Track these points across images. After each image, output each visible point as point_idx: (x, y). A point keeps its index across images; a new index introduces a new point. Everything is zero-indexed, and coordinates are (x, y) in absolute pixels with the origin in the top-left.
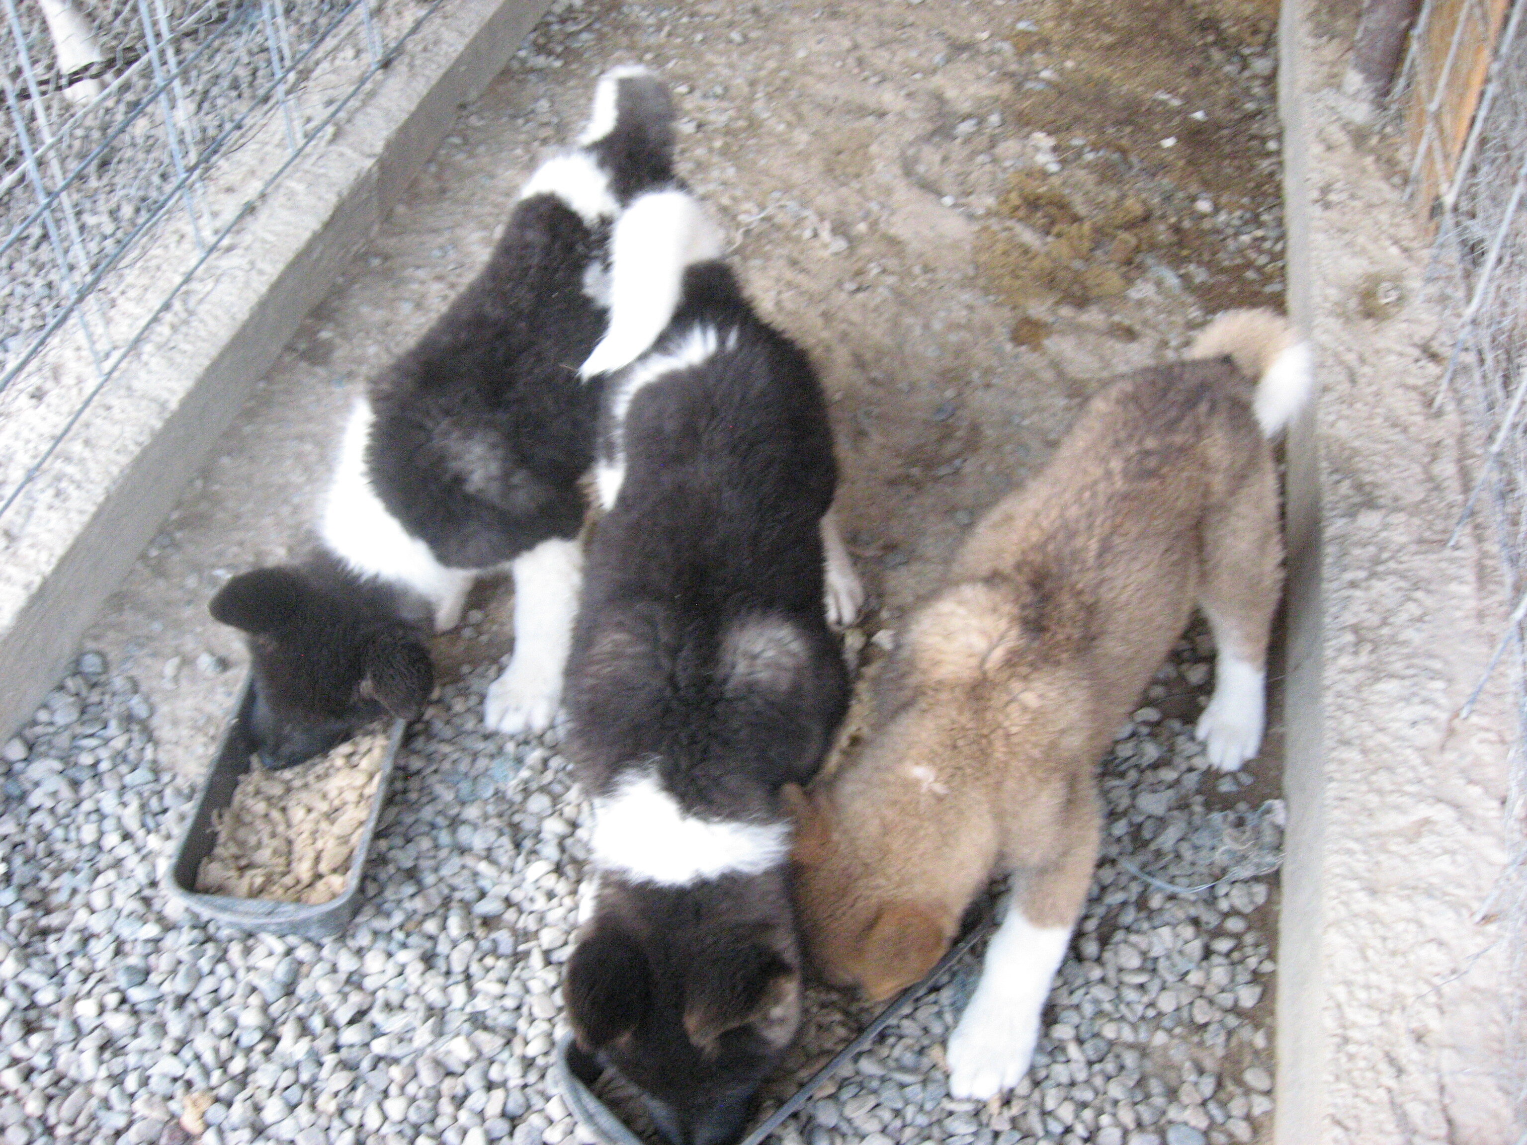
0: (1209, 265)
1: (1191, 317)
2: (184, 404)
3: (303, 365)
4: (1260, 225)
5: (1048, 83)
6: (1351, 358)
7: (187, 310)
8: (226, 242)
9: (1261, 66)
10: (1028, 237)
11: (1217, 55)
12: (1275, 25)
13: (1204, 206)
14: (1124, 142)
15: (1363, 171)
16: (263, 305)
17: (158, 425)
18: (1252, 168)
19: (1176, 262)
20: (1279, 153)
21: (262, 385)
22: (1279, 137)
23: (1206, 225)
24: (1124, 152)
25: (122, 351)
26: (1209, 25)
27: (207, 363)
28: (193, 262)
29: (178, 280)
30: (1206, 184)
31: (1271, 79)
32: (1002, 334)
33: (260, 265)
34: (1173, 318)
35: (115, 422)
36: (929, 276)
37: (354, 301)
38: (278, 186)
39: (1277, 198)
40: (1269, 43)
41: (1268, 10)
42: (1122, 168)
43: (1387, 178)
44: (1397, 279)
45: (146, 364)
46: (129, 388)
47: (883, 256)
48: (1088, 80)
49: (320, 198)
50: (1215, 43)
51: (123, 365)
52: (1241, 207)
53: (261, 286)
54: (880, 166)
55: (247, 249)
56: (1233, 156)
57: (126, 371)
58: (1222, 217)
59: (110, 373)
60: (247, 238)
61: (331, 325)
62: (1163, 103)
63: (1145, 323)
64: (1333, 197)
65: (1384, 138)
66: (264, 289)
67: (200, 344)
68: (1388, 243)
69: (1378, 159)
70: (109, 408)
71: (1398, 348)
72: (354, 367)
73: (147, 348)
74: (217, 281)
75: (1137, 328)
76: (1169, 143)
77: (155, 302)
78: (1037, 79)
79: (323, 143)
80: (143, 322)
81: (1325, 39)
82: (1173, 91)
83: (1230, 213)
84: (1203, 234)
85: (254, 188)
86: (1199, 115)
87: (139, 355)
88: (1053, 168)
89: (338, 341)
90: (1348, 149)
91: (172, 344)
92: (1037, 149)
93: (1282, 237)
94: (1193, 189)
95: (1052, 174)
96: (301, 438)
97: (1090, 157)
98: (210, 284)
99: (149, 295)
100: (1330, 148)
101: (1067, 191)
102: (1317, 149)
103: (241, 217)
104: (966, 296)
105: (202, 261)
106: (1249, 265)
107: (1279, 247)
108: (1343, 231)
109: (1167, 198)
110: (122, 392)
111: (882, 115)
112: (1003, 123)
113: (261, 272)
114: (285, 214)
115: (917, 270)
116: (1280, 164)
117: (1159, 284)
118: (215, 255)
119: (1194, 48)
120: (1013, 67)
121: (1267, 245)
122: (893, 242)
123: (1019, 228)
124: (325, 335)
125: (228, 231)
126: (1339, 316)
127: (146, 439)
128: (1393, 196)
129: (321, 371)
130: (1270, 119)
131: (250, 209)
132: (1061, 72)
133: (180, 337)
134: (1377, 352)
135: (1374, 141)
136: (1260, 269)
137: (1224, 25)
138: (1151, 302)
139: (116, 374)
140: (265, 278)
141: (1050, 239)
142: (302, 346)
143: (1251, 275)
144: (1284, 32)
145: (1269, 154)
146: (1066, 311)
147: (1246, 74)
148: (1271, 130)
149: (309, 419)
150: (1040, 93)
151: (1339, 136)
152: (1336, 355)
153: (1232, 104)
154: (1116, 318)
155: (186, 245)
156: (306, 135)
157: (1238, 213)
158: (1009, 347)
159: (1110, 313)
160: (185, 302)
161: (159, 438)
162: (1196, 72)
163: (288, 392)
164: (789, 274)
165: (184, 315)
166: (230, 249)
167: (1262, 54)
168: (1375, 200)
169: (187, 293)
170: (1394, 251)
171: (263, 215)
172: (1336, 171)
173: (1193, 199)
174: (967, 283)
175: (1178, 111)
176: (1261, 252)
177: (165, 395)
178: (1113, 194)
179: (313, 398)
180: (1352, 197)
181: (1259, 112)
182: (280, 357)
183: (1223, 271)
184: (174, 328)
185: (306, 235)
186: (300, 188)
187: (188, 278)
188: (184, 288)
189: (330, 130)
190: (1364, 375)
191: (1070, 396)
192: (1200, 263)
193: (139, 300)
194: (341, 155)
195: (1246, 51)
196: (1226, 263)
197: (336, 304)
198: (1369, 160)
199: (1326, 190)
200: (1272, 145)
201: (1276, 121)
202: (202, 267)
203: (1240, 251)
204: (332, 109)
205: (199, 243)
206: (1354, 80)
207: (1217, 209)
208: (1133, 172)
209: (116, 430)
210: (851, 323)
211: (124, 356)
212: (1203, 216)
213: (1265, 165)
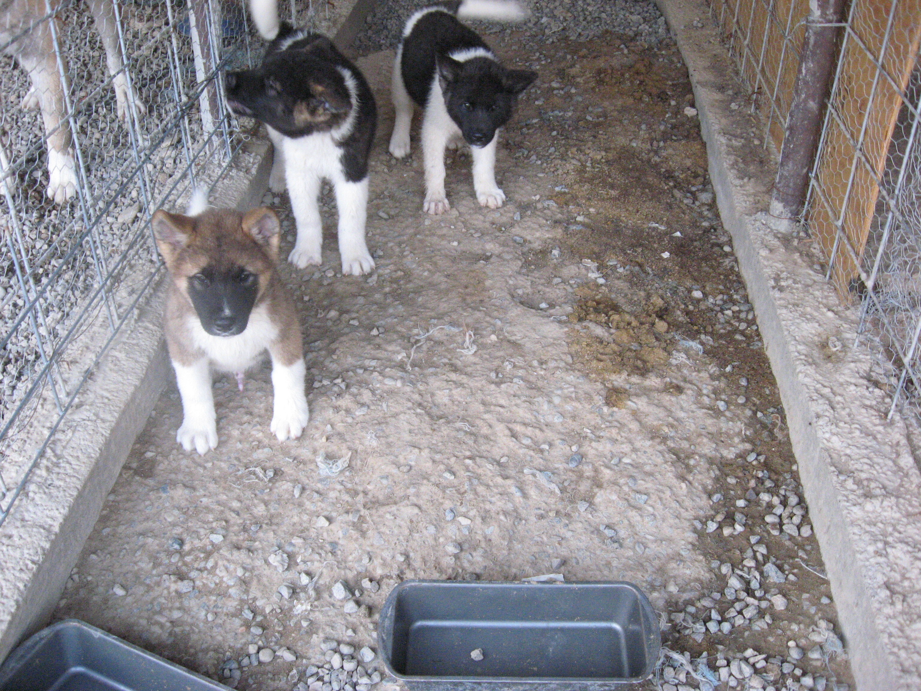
0: (712, 334)
1: (712, 371)
2: (62, 526)
3: (137, 478)
4: (734, 302)
5: (583, 224)
6: (826, 391)
7: (56, 455)
8: (76, 400)
9: (705, 197)
10: (599, 331)
11: (677, 194)
12: (706, 170)
13: (697, 294)
14: (640, 260)
15: (796, 263)
16: (108, 443)
17: (47, 546)
18: (719, 264)
19: (693, 335)
20: (732, 254)
21: (112, 498)
22: (730, 243)
23: (702, 307)
24: (640, 266)
25: (15, 491)
26: (669, 176)
27: (75, 493)
28: (56, 418)
29: (47, 433)
30: (695, 279)
31: (713, 205)
32: (599, 400)
33: (102, 416)
34: (701, 375)
35: (15, 547)
36: (544, 367)
37: (165, 427)
38: (107, 356)
39: (740, 283)
40: (706, 183)
41: (701, 162)
42: (643, 275)
43: (811, 267)
44: (838, 333)
45: (33, 499)
46: (23, 520)
47: (511, 356)
48: (607, 219)
49: (137, 362)
50: (675, 187)
51: (16, 502)
52: (721, 293)
53: (105, 430)
54: (493, 293)
55: (91, 405)
56: (705, 259)
57: (19, 506)
58: (711, 300)
59: (8, 510)
60: (92, 396)
61: (152, 448)
62: (654, 229)
63: (685, 380)
64: (783, 283)
65: (800, 239)
66: (107, 433)
67: (68, 480)
68: (825, 310)
69: (801, 255)
70: (10, 537)
71: (853, 381)
72: (173, 476)
73: (32, 487)
74: (74, 432)
75: (682, 384)
76: (666, 255)
77: (33, 451)
78: (576, 223)
79: (133, 322)
80: (27, 469)
81: (746, 180)
82: (659, 221)
83: (715, 297)
84: (702, 312)
85: (89, 359)
86: (678, 234)
87: (27, 495)
88: (601, 281)
89: (159, 458)
90: (782, 250)
91: (49, 482)
92: (587, 269)
93: (751, 309)
94: (688, 283)
95: (602, 285)
96: (143, 534)
97: (621, 270)
98: (70, 433)
99: (27, 446)
100: (771, 251)
101: (613, 296)
102: (764, 253)
103: (85, 381)
104: (571, 378)
105: (62, 418)
106: (736, 330)
107: (750, 317)
108: (796, 305)
109: (675, 292)
110: (18, 524)
111: (487, 259)
112: (562, 254)
113: (103, 421)
114: (113, 376)
115: (535, 363)
116: (736, 261)
117: (687, 352)
118: (70, 411)
119: (665, 191)
120: (559, 216)
121: (743, 316)
122: (515, 344)
123: (592, 325)
124: (149, 455)
125: (77, 392)
126: (810, 364)
127: (39, 558)
128: (819, 278)
129: (151, 482)
130: (719, 231)
131: (89, 375)
132: (588, 215)
133: (54, 476)
134: (841, 385)
135: (795, 243)
136: (742, 333)
137: (677, 174)
138: (685, 365)
139: (12, 510)
140: (108, 424)
141: (612, 331)
142: (134, 465)
143: (738, 337)
144: (714, 176)
145: (726, 255)
146: (635, 379)
147: (697, 203)
148: (724, 239)
149: (147, 519)
150: (580, 231)
151: (776, 242)
152: (817, 391)
153: (695, 225)
154: (668, 380)
155: (48, 406)
156: (119, 317)
157: (721, 297)
158: (605, 409)
159: (663, 377)
160: (53, 451)
161: (48, 554)
162: (669, 207)
163: (128, 500)
164: (453, 376)
165: (55, 460)
166: (79, 406)
167: (704, 190)
168: (809, 282)
169: (54, 442)
170: (830, 314)
171: (99, 378)
172: (779, 265)
173: (690, 291)
174: (570, 368)
175: (666, 234)
176: (740, 320)
177: (50, 521)
178: (642, 293)
179: (148, 503)
180: (795, 282)
181: (712, 227)
182: (121, 474)
183: (721, 336)
184: (48, 469)
185: (131, 389)
186: (121, 356)
187: (54, 431)
188: (52, 439)
189: (136, 312)
190: (838, 403)
191: (652, 438)
192: (706, 333)
193: (21, 451)
194: (146, 328)
195: (694, 189)
196: (722, 331)
197: (153, 430)
198: (797, 256)
199: (777, 279)
200: (727, 249)
201: (725, 232)
202: (63, 421)
203: (728, 322)
204: (135, 296)
205: (58, 403)
206: (777, 207)
207: (705, 295)
208: (651, 277)
209: (18, 554)
210: (502, 406)
211: (17, 495)
212: (698, 301)
213: (727, 262)
